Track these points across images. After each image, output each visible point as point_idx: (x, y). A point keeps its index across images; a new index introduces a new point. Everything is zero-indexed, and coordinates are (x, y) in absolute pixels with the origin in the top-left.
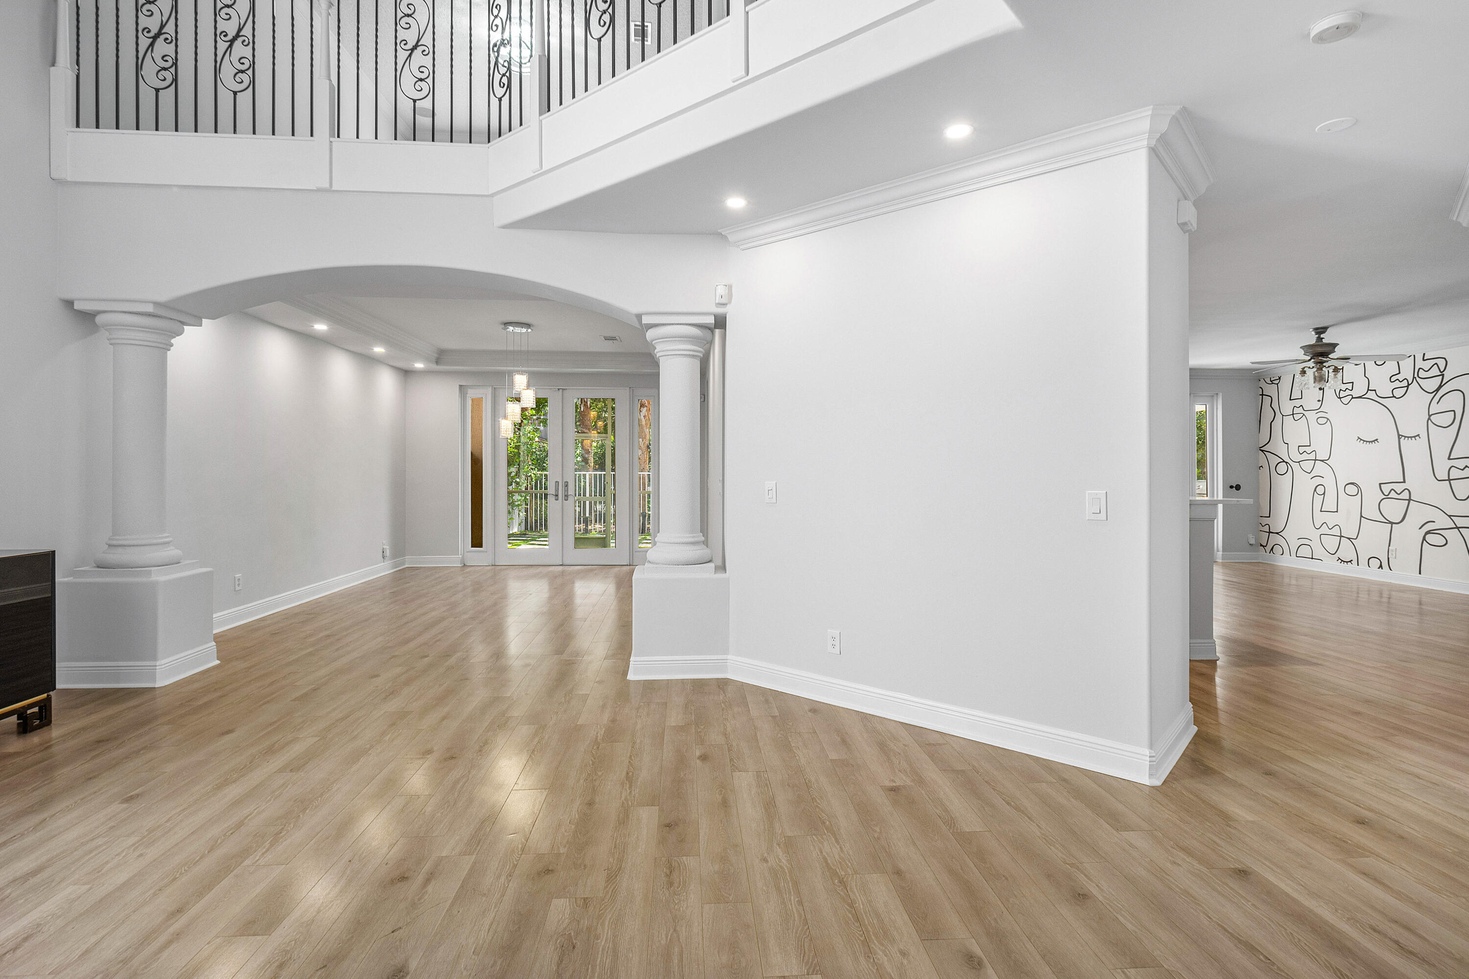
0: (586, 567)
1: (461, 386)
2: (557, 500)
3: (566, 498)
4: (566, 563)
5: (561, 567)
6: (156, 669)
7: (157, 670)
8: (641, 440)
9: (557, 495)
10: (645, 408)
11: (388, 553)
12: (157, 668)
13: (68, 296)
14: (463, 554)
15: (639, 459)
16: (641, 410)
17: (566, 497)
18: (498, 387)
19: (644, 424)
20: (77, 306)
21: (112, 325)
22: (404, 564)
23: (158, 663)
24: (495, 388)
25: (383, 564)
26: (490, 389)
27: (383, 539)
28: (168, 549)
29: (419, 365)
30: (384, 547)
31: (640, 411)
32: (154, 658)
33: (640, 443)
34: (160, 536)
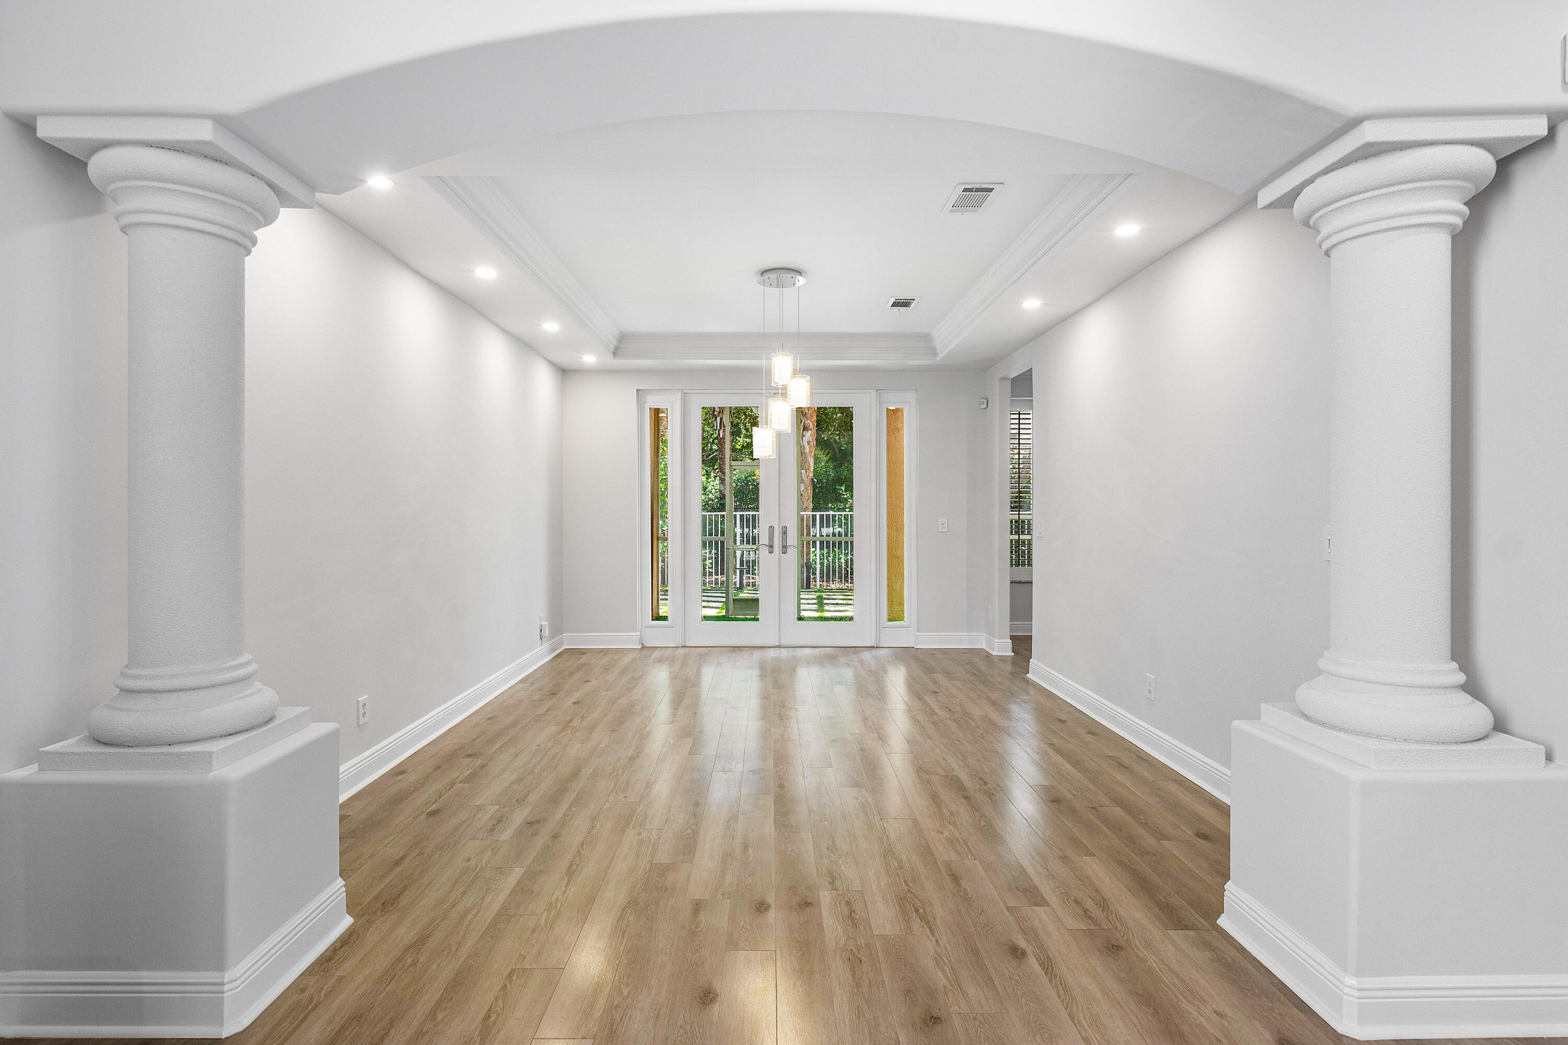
0: (817, 650)
1: (638, 390)
2: (771, 552)
3: (784, 550)
4: (785, 642)
5: (777, 650)
6: (223, 993)
7: (225, 995)
8: (803, 471)
9: (771, 546)
10: (810, 432)
11: (546, 633)
12: (226, 988)
13: (23, 103)
14: (641, 630)
15: (801, 495)
16: (804, 434)
17: (785, 548)
18: (689, 391)
19: (808, 453)
20: (46, 130)
21: (124, 178)
22: (561, 644)
23: (228, 976)
24: (684, 393)
25: (540, 648)
26: (678, 396)
27: (539, 614)
28: (249, 691)
29: (589, 359)
30: (543, 623)
31: (803, 436)
32: (220, 965)
33: (803, 476)
34: (233, 663)
